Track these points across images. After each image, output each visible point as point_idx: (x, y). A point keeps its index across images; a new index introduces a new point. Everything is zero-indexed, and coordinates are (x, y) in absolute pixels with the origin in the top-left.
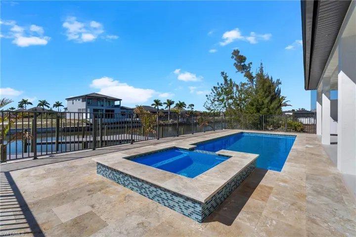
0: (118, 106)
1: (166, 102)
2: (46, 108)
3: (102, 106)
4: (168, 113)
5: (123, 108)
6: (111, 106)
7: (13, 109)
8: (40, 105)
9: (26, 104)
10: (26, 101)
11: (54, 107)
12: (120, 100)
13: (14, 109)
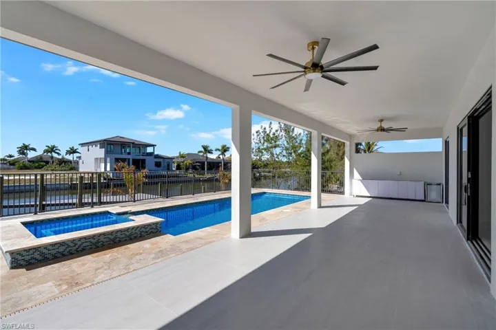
0: (151, 154)
1: (220, 148)
2: (55, 155)
3: (129, 153)
4: (221, 163)
5: (157, 157)
6: (141, 154)
7: (11, 156)
8: (46, 151)
9: (27, 150)
10: (28, 146)
11: (67, 154)
12: (154, 146)
13: (13, 156)
